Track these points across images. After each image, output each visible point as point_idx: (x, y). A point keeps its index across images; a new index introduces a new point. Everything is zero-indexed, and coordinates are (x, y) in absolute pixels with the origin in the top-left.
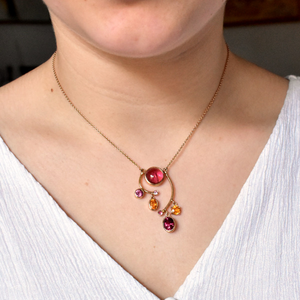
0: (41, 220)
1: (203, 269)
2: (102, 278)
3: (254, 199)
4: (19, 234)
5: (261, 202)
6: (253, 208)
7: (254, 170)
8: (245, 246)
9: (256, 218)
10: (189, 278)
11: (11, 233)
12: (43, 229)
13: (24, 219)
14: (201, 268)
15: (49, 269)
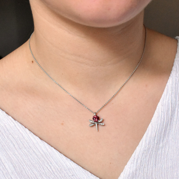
0: (23, 144)
1: (135, 161)
2: (69, 176)
3: (166, 113)
5: (170, 115)
6: (165, 119)
8: (161, 145)
10: (127, 167)
11: (5, 157)
13: (12, 146)
14: (134, 161)
15: (34, 176)
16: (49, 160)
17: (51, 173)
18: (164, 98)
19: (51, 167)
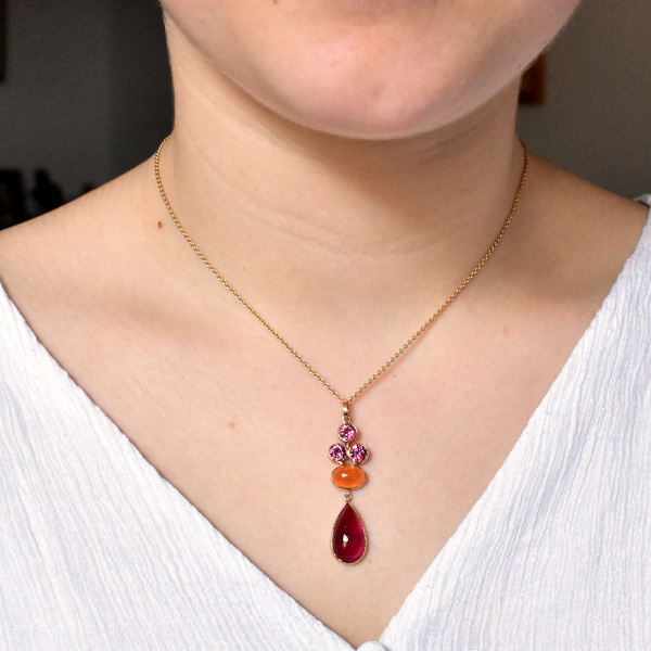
1: (440, 581)
3: (555, 440)
4: (61, 517)
5: (569, 448)
6: (551, 459)
7: (557, 381)
8: (527, 538)
9: (556, 480)
10: (411, 600)
11: (43, 514)
12: (109, 505)
14: (435, 579)
15: (122, 589)
16: (176, 546)
17: (175, 586)
18: (557, 393)
19: (177, 569)
